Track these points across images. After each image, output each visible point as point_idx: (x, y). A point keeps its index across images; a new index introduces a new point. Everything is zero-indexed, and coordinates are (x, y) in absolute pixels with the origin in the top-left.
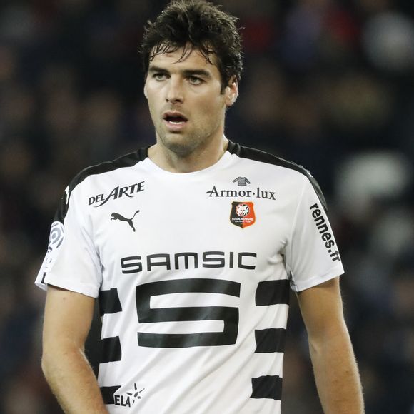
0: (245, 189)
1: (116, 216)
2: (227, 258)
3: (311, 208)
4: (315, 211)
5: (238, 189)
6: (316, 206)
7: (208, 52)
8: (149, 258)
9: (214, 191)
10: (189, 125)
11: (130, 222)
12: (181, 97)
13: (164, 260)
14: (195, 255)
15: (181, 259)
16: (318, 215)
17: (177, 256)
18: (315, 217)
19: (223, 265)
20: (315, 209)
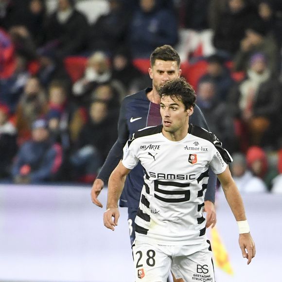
0: (197, 147)
1: (150, 154)
2: (185, 177)
5: (195, 147)
8: (158, 174)
9: (186, 147)
10: (172, 125)
11: (154, 157)
12: (169, 115)
13: (163, 176)
14: (174, 175)
15: (169, 176)
17: (168, 175)
19: (184, 179)
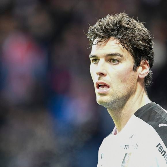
3: (157, 147)
4: (160, 148)
6: (159, 144)
7: (124, 44)
16: (162, 150)
18: (160, 151)
20: (159, 146)
